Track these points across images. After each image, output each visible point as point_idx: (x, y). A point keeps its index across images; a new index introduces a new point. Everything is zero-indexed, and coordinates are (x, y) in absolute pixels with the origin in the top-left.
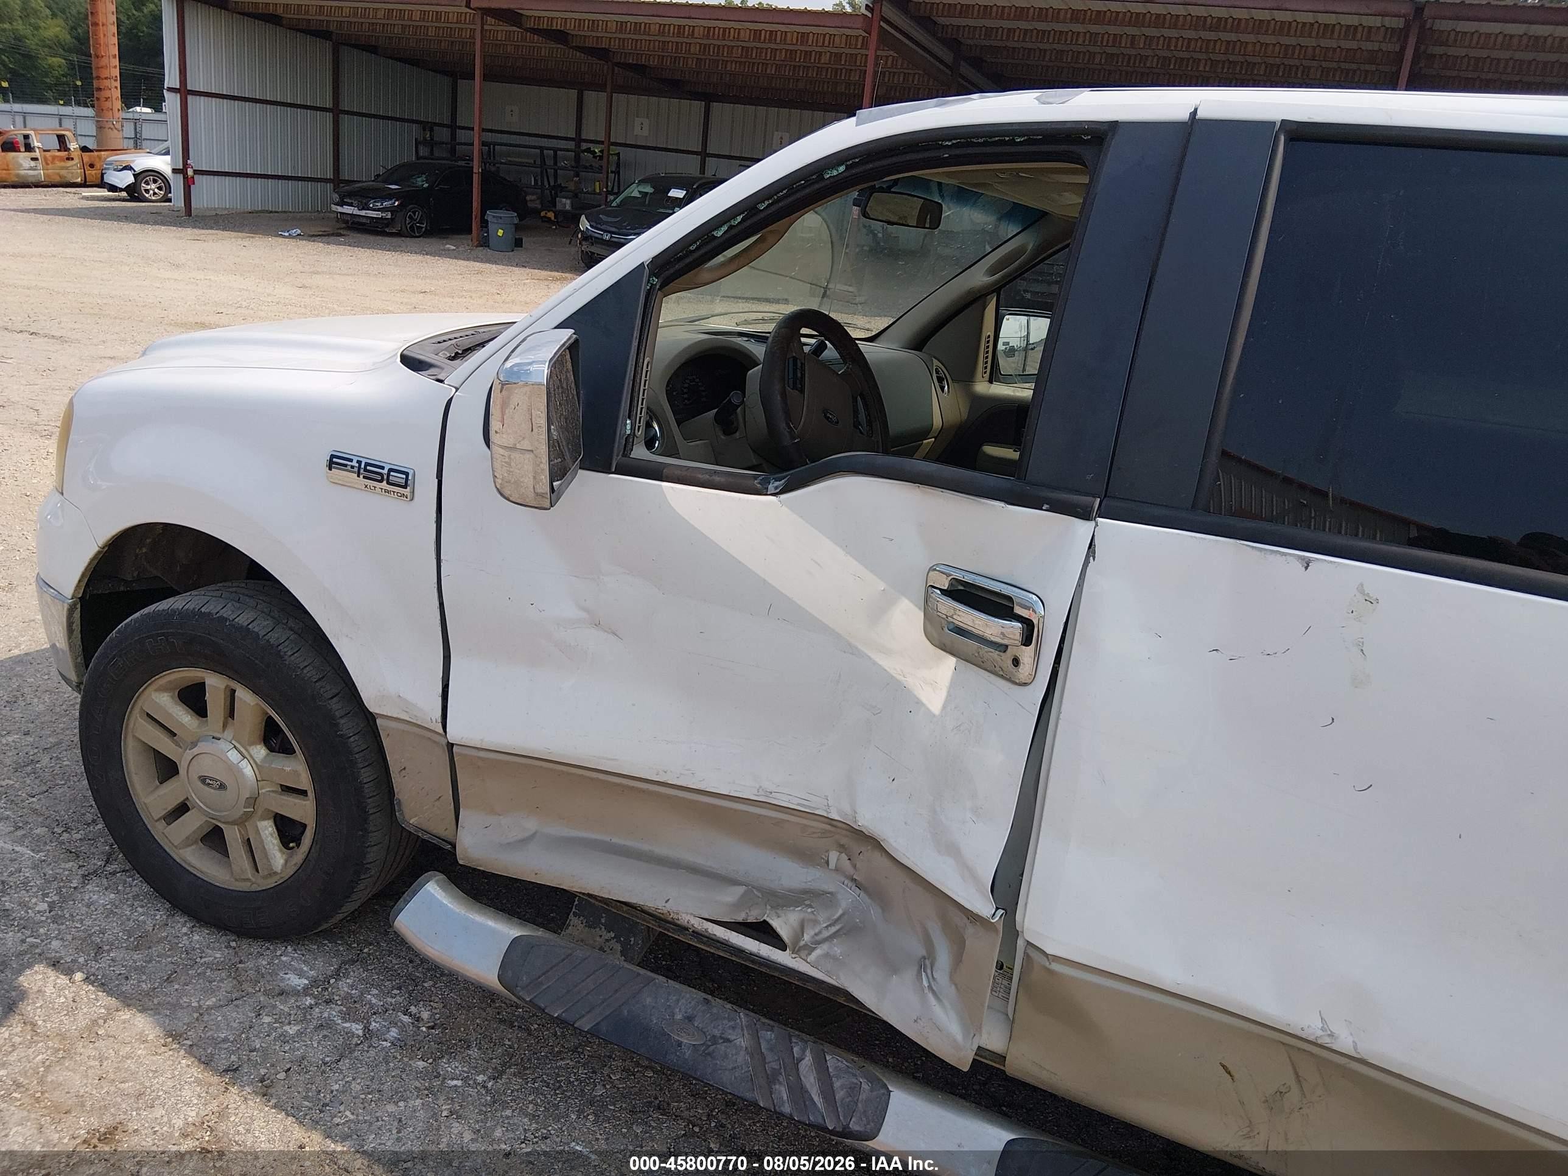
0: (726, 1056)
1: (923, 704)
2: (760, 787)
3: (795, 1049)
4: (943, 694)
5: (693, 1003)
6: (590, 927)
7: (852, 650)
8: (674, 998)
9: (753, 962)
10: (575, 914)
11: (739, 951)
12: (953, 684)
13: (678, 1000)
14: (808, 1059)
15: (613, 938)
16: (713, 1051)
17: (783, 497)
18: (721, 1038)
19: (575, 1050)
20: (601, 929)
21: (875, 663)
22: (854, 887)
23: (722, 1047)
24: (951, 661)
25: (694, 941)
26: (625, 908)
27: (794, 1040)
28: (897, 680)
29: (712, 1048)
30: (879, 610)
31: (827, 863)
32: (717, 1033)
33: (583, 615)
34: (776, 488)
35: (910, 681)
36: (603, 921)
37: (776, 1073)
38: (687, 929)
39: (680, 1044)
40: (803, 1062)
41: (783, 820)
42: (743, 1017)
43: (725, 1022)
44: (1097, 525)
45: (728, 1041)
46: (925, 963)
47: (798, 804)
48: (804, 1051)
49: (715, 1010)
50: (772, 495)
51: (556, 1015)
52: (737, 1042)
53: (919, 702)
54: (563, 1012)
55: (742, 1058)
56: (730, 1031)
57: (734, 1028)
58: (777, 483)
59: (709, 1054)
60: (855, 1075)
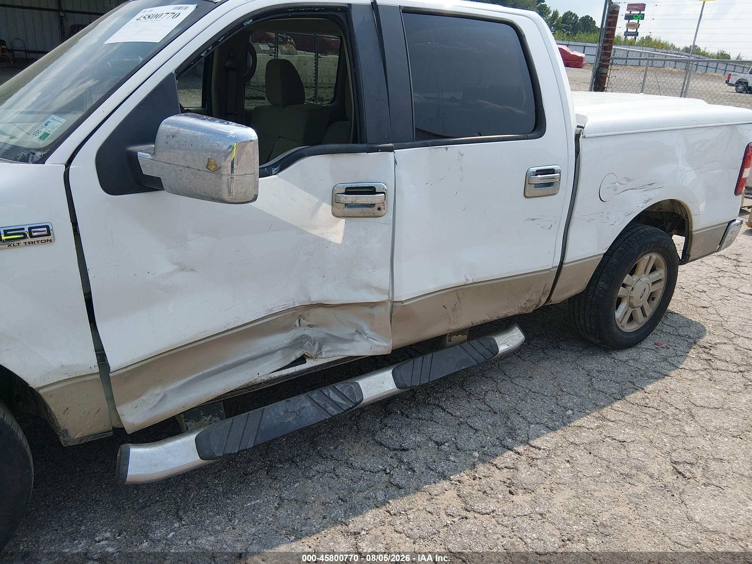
0: (307, 413)
1: (332, 242)
2: (267, 309)
3: (326, 393)
4: (342, 234)
5: (284, 405)
6: (197, 421)
7: (303, 232)
8: (276, 409)
9: (295, 375)
10: (186, 421)
11: (287, 376)
12: (346, 229)
13: (278, 409)
14: (331, 393)
15: (212, 417)
16: (302, 415)
17: (280, 174)
18: (301, 408)
19: (186, 490)
20: (203, 418)
21: (311, 234)
22: (309, 328)
23: (304, 411)
24: (343, 220)
25: (267, 385)
26: (229, 394)
27: (323, 390)
28: (320, 237)
29: (301, 414)
30: (314, 211)
31: (296, 326)
32: (298, 408)
33: (176, 267)
34: (276, 171)
35: (325, 236)
36: (202, 414)
37: (324, 405)
38: (261, 383)
39: (289, 422)
40: (330, 395)
41: (277, 319)
42: (303, 397)
43: (299, 402)
44: (394, 152)
45: (304, 408)
46: (359, 332)
47: (283, 308)
48: (328, 391)
49: (293, 402)
50: (275, 174)
51: (237, 451)
52: (307, 405)
53: (330, 242)
54: (239, 447)
55: (312, 409)
56: (302, 404)
57: (302, 402)
58: (276, 169)
59: (301, 417)
60: (348, 386)
